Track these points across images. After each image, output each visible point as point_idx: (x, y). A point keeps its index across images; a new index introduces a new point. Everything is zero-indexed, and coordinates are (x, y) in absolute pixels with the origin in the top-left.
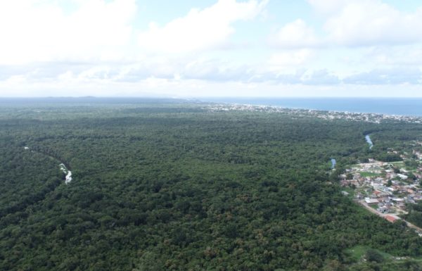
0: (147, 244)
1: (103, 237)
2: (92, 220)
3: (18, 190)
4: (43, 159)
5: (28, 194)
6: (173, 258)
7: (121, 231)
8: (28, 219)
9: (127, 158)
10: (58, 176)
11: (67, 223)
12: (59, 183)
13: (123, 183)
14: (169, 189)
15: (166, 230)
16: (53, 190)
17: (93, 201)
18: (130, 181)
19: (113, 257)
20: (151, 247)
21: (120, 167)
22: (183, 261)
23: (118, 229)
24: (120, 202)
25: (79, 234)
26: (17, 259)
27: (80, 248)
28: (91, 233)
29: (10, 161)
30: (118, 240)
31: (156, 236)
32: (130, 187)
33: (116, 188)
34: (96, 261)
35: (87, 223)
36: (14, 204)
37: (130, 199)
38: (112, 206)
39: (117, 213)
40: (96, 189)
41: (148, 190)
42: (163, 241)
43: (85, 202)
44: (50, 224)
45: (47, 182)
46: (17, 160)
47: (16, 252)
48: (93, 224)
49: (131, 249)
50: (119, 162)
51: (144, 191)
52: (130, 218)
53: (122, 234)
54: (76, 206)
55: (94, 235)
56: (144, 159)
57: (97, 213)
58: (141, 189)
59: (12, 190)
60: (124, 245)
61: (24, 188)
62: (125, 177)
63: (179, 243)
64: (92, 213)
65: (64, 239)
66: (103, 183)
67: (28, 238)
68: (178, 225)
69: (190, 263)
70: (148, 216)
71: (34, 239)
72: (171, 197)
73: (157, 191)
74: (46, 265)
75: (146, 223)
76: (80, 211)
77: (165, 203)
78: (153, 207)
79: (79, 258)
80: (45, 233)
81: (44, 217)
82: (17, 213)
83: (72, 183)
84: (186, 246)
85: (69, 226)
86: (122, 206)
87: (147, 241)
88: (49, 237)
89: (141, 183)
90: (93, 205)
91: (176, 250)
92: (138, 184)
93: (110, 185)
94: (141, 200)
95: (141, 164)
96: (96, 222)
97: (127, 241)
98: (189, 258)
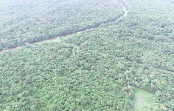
0: (151, 48)
1: (133, 40)
2: (131, 33)
3: (108, 15)
4: (118, 4)
5: (110, 17)
6: (161, 57)
7: (141, 40)
8: (109, 27)
9: (153, 8)
10: (122, 12)
11: (122, 31)
12: (122, 15)
13: (148, 20)
14: (170, 27)
15: (161, 45)
16: (119, 17)
17: (133, 25)
18: (151, 20)
19: (136, 49)
20: (152, 50)
21: (148, 13)
22: (165, 60)
24: (144, 28)
25: (125, 37)
26: (104, 39)
27: (124, 42)
28: (129, 37)
29: (107, 4)
30: (140, 43)
31: (156, 47)
32: (150, 23)
33: (144, 22)
34: (129, 48)
35: (129, 33)
36: (105, 20)
37: (149, 28)
38: (140, 29)
39: (142, 32)
40: (136, 20)
41: (159, 26)
42: (158, 49)
43: (130, 25)
44: (116, 30)
45: (118, 14)
46: (109, 3)
47: (104, 37)
48: (131, 34)
49: (143, 48)
50: (149, 10)
51: (156, 26)
52: (146, 36)
53: (142, 41)
54: (126, 26)
55: (131, 39)
56: (161, 10)
57: (134, 31)
58: (156, 24)
59: (106, 15)
60: (141, 46)
61: (110, 15)
62: (149, 18)
63: (166, 53)
64: (132, 30)
65: (119, 37)
66: (139, 18)
67: (108, 34)
68: (168, 45)
69: (168, 62)
70: (155, 37)
71: (110, 34)
72: (169, 31)
73: (163, 27)
74: (112, 44)
75: (153, 40)
76: (127, 28)
77: (165, 34)
78: (159, 34)
79: (123, 45)
80: (114, 33)
81: (114, 27)
82: (106, 24)
83: (127, 17)
84: (169, 55)
85: (122, 33)
86: (145, 30)
87: (151, 47)
88: (114, 35)
89: (156, 21)
90: (133, 27)
91: (163, 55)
92: (155, 22)
93: (142, 20)
94: (154, 29)
95: (159, 13)
96: (132, 34)
97: (143, 45)
98: (168, 60)
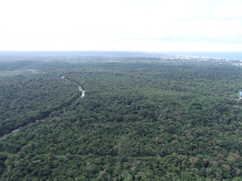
0: (123, 133)
1: (100, 127)
2: (95, 118)
3: (59, 99)
4: (71, 83)
5: (63, 101)
6: (137, 141)
7: (109, 124)
8: (64, 114)
9: (114, 85)
10: (78, 93)
11: (82, 118)
12: (78, 97)
13: (111, 98)
14: (137, 103)
15: (134, 126)
16: (76, 100)
17: (95, 107)
18: (115, 97)
19: (105, 137)
20: (125, 134)
21: (109, 90)
22: (142, 144)
23: (108, 123)
24: (109, 109)
25: (88, 124)
26: (59, 134)
27: (88, 131)
28: (94, 124)
29: (55, 84)
30: (108, 129)
31: (128, 129)
32: (115, 101)
33: (107, 101)
34: (96, 139)
35: (92, 118)
36: (57, 106)
37: (115, 108)
38: (105, 111)
39: (108, 114)
40: (97, 101)
41: (125, 103)
42: (132, 132)
43: (91, 108)
44: (74, 117)
45: (73, 96)
46: (58, 84)
47: (58, 130)
48: (95, 119)
49: (115, 134)
50: (109, 87)
51: (122, 104)
52: (114, 118)
53: (110, 126)
54: (87, 109)
55: (96, 125)
56: (123, 86)
57: (97, 114)
58: (121, 102)
59: (56, 99)
60: (111, 132)
61: (62, 98)
62: (112, 96)
63: (141, 134)
64: (95, 114)
65: (81, 126)
66: (101, 98)
67: (64, 124)
68: (141, 124)
69: (146, 145)
70: (124, 117)
71: (66, 124)
72: (137, 108)
73: (129, 104)
74: (72, 138)
75: (123, 121)
76: (89, 112)
77: (133, 111)
78: (127, 113)
79: (88, 136)
80: (71, 122)
81: (71, 114)
82: (58, 111)
83: (85, 97)
84: (145, 136)
85: (83, 119)
86: (110, 111)
87: (123, 131)
88: (73, 124)
89: (121, 99)
90: (95, 109)
91: (138, 137)
92: (119, 100)
93: (104, 99)
94: (121, 108)
95: (121, 89)
96: (96, 119)
97: (113, 130)
98: (146, 142)
